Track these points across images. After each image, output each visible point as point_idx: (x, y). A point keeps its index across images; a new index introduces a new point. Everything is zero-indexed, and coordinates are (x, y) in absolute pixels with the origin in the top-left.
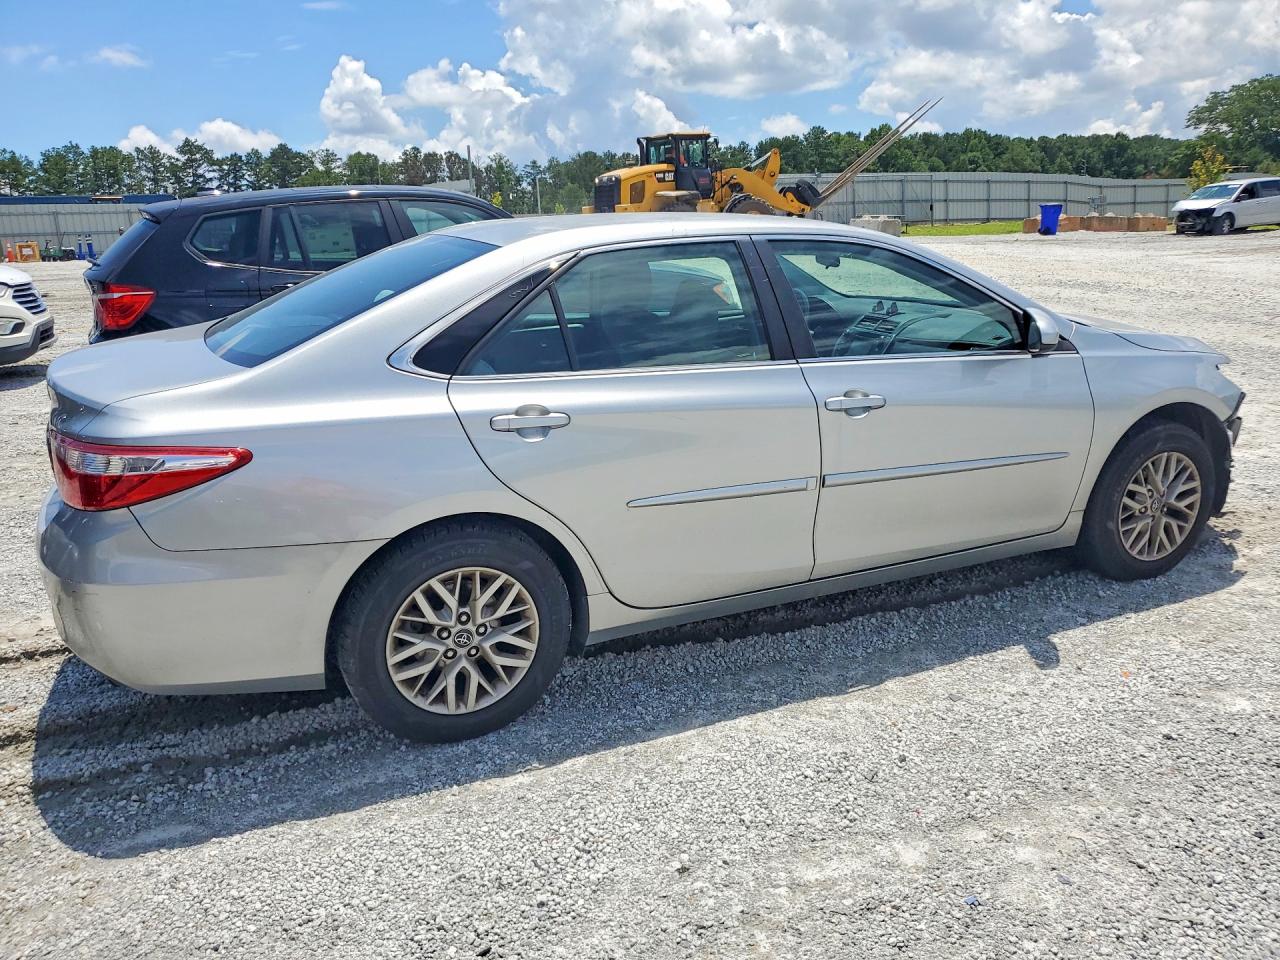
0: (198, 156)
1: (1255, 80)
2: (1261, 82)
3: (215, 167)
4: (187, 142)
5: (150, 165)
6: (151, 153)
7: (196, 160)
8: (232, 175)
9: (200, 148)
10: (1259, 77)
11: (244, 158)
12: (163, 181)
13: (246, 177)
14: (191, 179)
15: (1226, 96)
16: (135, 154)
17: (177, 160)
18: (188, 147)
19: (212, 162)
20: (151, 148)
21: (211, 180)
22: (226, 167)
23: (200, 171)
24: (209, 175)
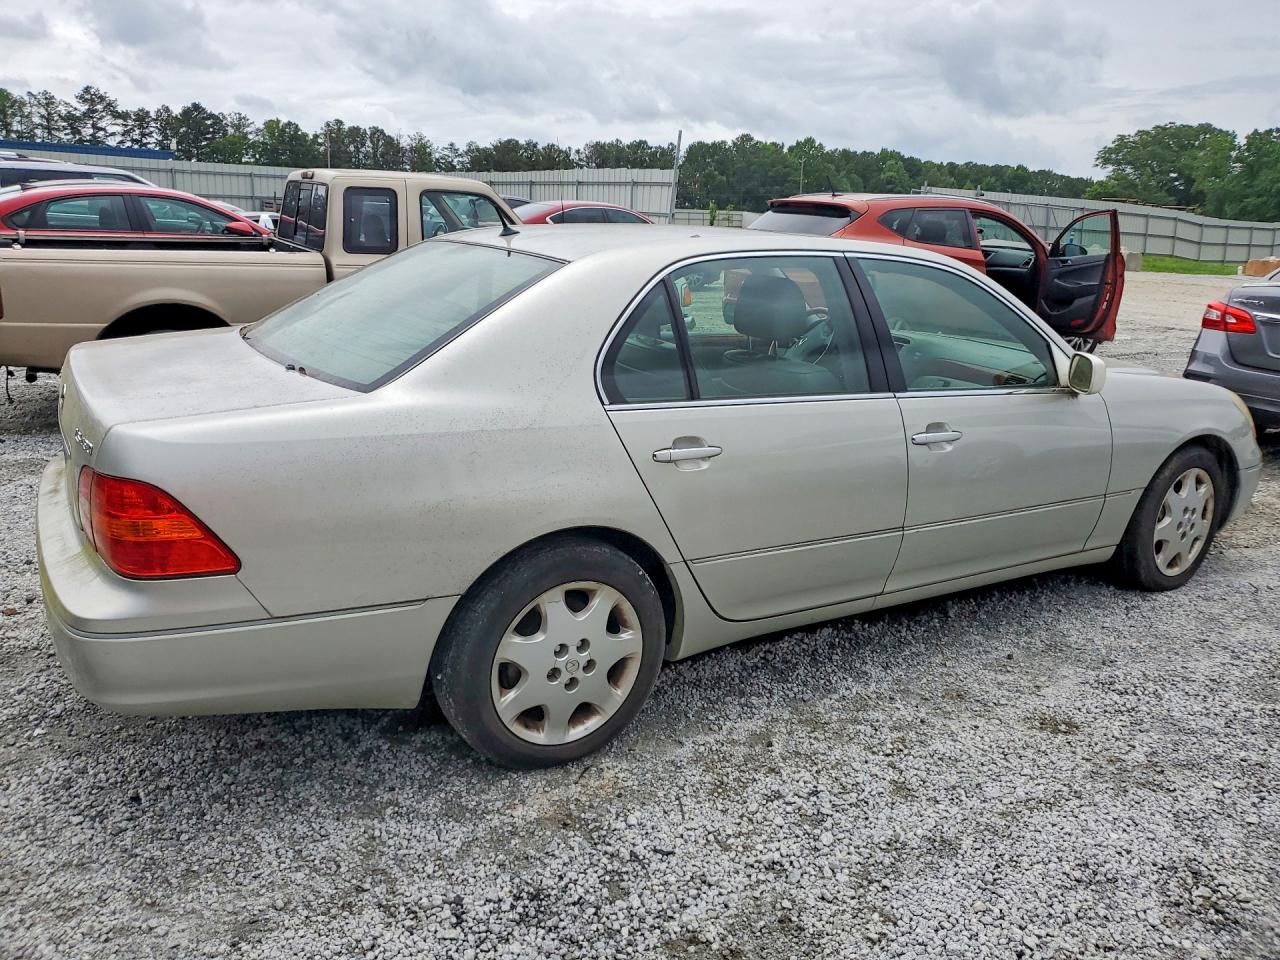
0: (99, 107)
1: (1158, 127)
2: (1164, 129)
3: (120, 121)
4: (87, 90)
5: (43, 111)
6: (46, 99)
7: (96, 111)
8: (137, 132)
9: (102, 98)
10: (1162, 125)
11: (153, 115)
12: (58, 130)
13: (154, 134)
14: (91, 131)
15: (1131, 139)
16: (26, 98)
17: (76, 109)
18: (90, 96)
19: (117, 115)
20: (45, 93)
21: (113, 134)
22: (130, 122)
23: (101, 124)
24: (111, 129)
